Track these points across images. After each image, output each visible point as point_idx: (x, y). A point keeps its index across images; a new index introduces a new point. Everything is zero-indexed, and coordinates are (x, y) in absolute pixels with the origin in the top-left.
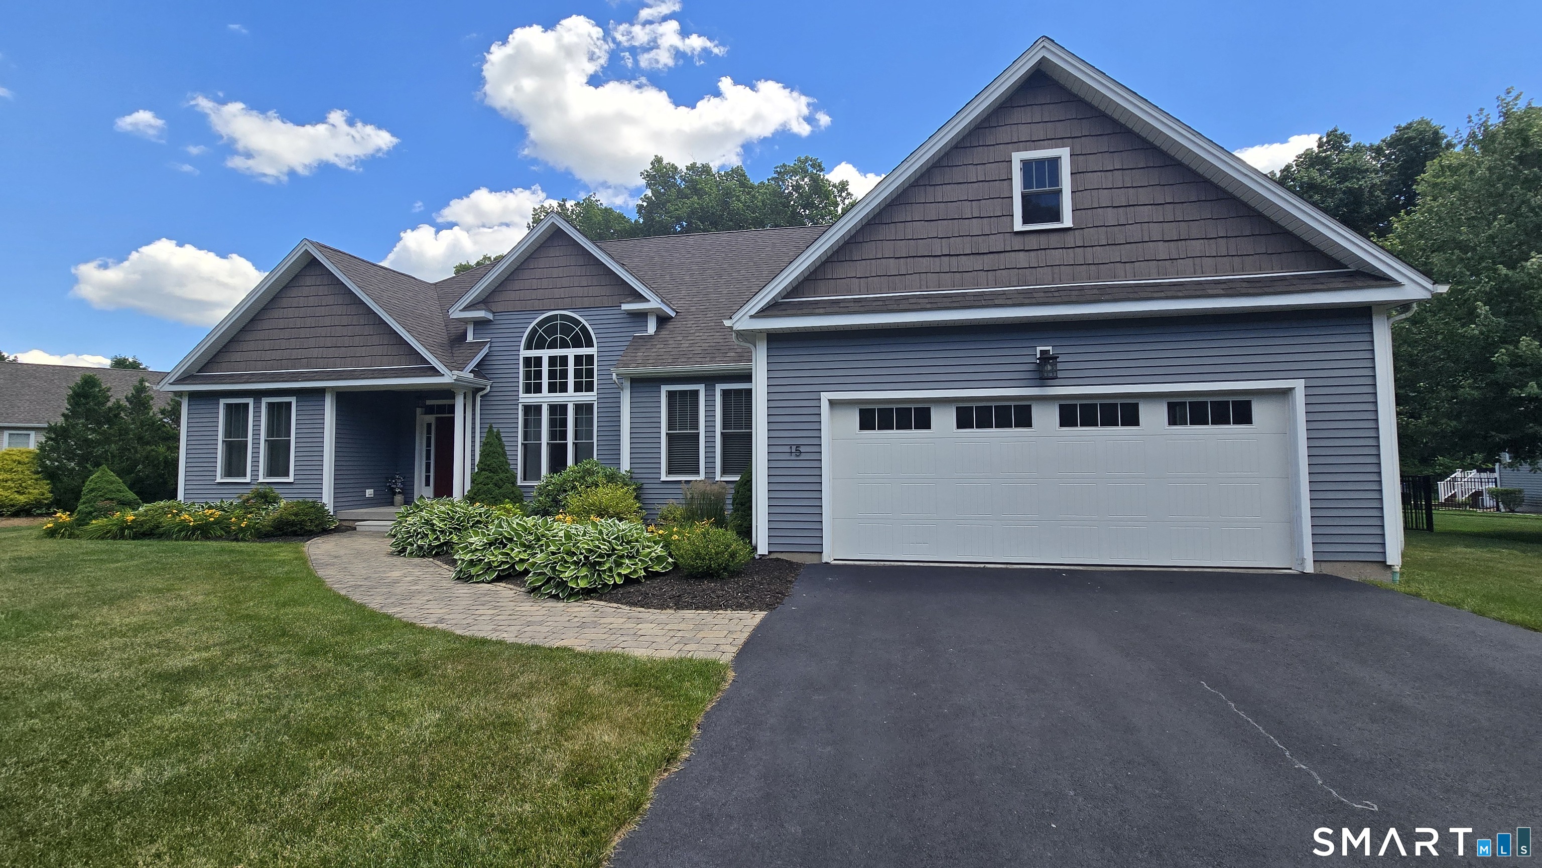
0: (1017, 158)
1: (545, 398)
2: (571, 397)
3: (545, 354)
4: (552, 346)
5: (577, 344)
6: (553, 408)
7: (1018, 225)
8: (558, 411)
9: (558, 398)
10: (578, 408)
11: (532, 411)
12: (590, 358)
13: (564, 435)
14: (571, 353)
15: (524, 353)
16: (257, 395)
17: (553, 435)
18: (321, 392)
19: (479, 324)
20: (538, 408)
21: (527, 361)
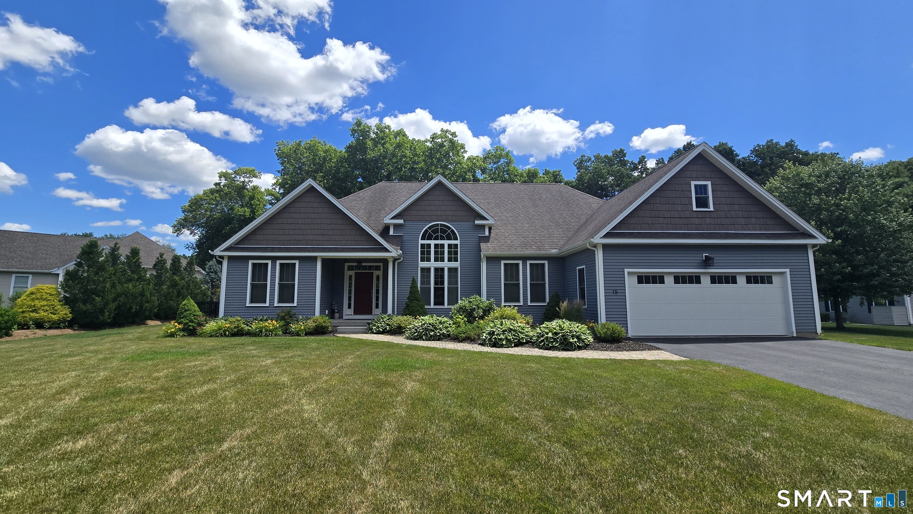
0: (693, 183)
1: (432, 264)
2: (446, 264)
3: (433, 242)
4: (436, 238)
5: (449, 238)
6: (436, 269)
7: (695, 209)
8: (439, 271)
9: (439, 264)
10: (450, 269)
11: (426, 271)
12: (456, 246)
13: (443, 283)
14: (446, 243)
15: (421, 242)
16: (274, 259)
17: (436, 283)
18: (315, 258)
19: (396, 226)
20: (429, 269)
21: (423, 246)
